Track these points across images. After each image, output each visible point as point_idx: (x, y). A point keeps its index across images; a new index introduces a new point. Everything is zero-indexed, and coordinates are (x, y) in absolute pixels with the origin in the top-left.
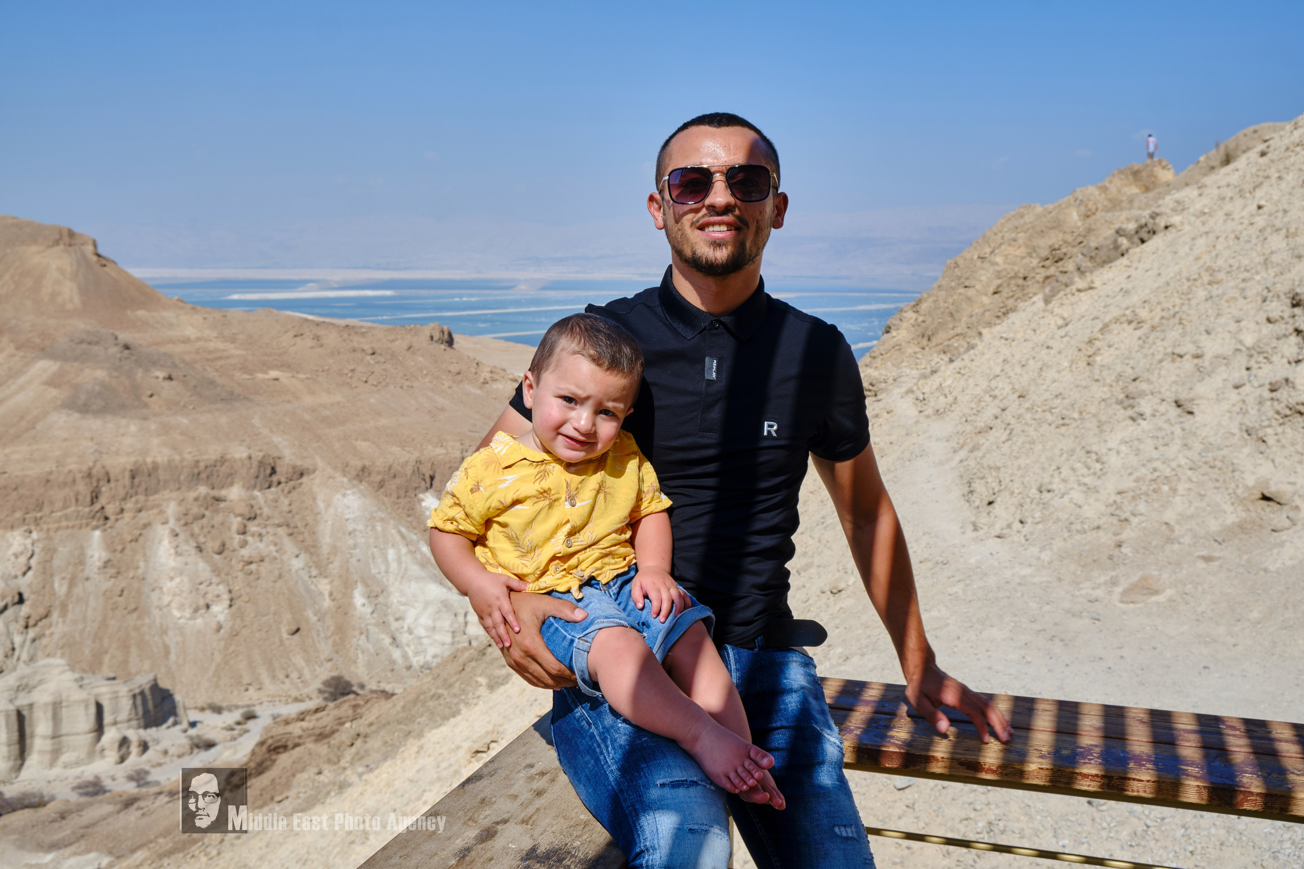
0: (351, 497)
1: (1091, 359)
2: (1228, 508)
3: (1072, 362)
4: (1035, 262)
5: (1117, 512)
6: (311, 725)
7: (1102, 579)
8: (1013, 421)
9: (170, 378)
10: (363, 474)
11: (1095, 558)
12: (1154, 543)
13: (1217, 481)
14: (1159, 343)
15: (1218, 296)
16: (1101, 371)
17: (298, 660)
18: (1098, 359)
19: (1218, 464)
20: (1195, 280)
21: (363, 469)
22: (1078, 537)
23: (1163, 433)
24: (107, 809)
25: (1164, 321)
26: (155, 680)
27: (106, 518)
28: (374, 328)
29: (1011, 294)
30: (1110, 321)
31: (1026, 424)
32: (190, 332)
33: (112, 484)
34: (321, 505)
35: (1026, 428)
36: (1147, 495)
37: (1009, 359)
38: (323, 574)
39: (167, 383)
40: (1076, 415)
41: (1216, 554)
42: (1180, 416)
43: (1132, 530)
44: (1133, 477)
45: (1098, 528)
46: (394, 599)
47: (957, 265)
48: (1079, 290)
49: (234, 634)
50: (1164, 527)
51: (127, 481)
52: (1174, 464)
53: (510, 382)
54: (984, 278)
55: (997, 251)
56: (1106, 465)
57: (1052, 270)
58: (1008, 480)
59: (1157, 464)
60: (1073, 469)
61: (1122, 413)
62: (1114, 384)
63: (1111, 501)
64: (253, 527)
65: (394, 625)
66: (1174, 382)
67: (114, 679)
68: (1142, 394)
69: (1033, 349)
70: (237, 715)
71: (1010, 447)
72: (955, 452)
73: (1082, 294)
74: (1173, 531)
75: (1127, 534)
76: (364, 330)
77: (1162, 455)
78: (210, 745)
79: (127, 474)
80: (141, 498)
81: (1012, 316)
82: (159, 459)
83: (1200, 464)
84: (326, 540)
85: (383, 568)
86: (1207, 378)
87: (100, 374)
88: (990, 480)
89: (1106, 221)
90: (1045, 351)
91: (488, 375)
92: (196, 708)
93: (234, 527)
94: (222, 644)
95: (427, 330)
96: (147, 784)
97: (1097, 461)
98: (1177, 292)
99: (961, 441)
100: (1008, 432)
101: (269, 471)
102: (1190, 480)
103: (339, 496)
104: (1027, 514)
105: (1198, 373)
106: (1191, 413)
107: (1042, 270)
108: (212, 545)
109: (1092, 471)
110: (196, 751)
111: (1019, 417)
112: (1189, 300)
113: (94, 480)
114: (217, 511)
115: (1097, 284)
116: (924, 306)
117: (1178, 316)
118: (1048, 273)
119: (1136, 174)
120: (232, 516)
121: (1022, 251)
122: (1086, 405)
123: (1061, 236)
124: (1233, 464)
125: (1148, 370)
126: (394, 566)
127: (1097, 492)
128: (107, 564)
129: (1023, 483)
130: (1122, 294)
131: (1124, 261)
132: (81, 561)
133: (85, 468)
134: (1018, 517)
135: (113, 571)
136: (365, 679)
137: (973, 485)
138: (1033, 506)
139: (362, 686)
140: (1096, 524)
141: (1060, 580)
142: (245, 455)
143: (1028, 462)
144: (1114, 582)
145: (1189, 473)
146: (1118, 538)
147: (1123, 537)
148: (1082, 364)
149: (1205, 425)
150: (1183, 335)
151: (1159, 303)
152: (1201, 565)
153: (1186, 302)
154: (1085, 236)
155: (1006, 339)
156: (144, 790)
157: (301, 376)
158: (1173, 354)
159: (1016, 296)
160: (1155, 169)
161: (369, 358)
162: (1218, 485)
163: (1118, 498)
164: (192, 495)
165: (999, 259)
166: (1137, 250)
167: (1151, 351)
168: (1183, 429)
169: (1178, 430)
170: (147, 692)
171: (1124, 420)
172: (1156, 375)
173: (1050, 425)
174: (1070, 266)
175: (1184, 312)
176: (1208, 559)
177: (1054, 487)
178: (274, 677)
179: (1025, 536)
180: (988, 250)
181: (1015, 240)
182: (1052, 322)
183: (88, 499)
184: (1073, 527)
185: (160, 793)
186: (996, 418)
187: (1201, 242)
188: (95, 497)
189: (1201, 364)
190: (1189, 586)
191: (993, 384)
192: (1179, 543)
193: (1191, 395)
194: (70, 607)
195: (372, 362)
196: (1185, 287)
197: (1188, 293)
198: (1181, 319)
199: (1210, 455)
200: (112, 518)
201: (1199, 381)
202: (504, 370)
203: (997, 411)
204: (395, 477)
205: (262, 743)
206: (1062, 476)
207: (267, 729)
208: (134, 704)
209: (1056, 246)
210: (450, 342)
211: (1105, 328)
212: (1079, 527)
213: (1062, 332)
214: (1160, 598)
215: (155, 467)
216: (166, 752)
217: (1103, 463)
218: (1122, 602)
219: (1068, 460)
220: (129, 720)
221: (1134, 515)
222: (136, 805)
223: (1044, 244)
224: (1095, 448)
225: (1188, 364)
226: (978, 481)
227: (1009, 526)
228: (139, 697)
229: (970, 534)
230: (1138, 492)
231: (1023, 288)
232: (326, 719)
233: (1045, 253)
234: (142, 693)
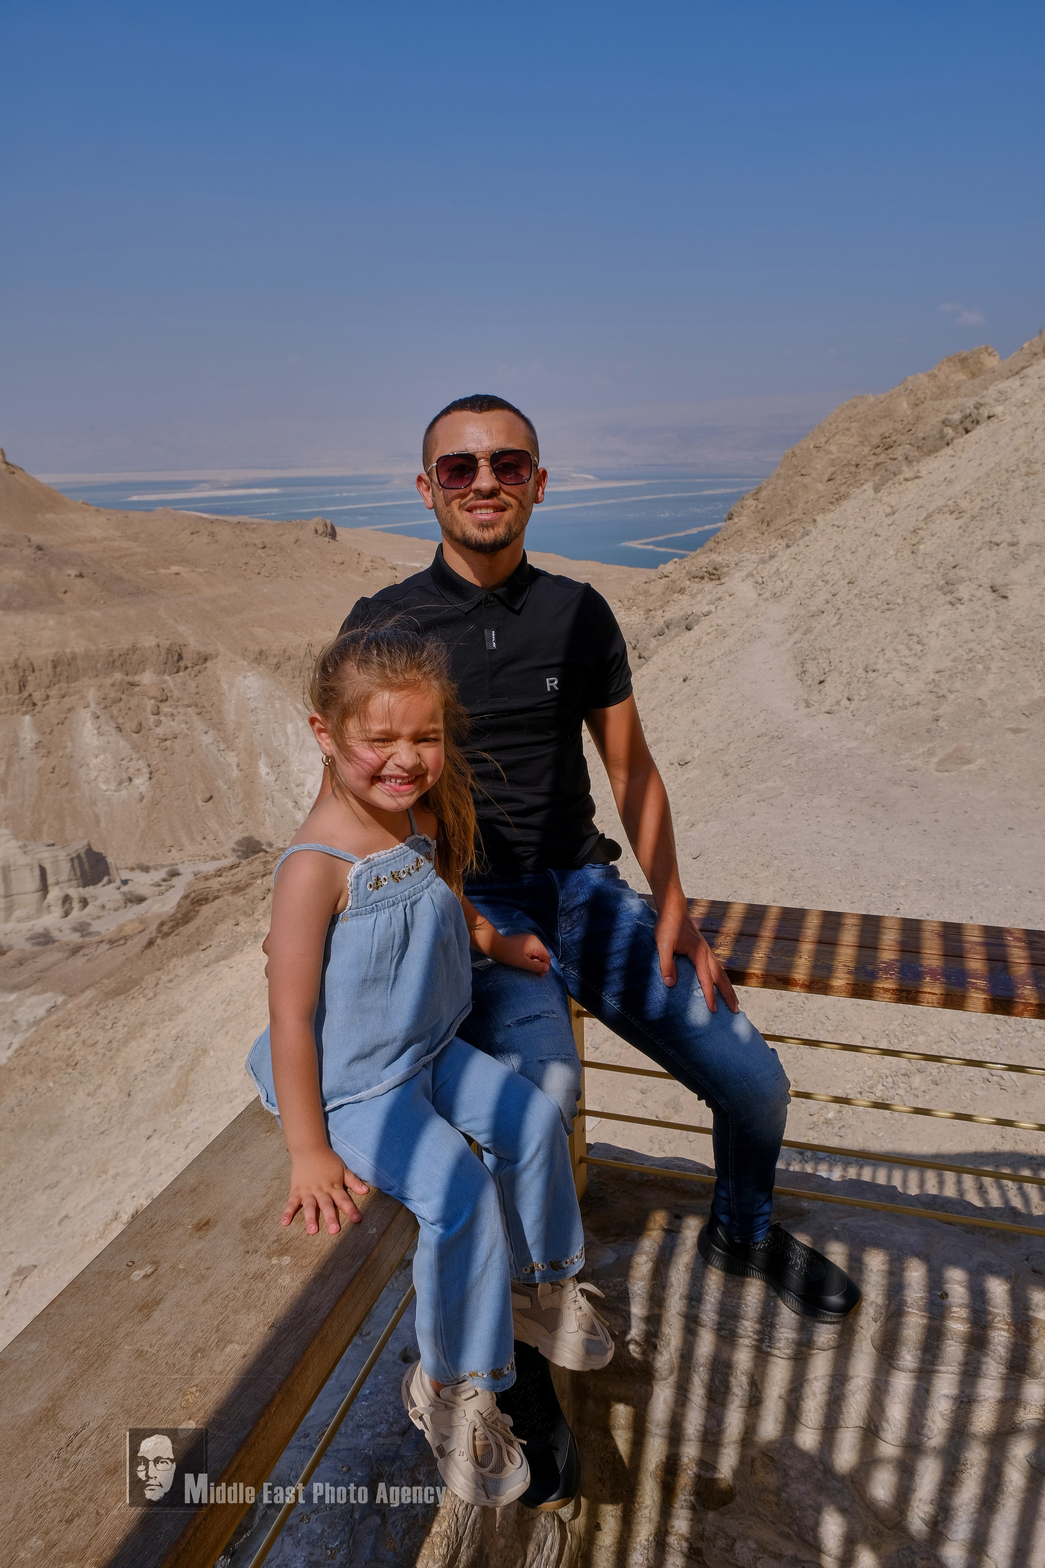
0: (251, 678)
1: (915, 547)
2: (1036, 684)
3: (898, 551)
4: (866, 450)
5: (935, 690)
6: (228, 880)
7: (921, 751)
8: (842, 606)
9: (81, 576)
10: (260, 657)
11: (915, 731)
12: (968, 717)
13: (1027, 659)
14: (978, 532)
15: (1034, 486)
16: (924, 559)
17: (213, 824)
18: (922, 547)
19: (1029, 644)
20: (1013, 471)
21: (261, 653)
22: (900, 712)
23: (979, 616)
24: (57, 956)
25: (983, 511)
26: (89, 845)
27: (34, 704)
28: (263, 524)
29: (844, 481)
30: (934, 511)
31: (855, 609)
32: (96, 532)
33: (37, 674)
34: (225, 687)
35: (854, 613)
36: (963, 673)
37: (840, 546)
38: (230, 747)
39: (79, 580)
40: (900, 601)
41: (1024, 727)
42: (995, 600)
43: (949, 706)
44: (951, 657)
45: (918, 704)
46: (295, 768)
47: (794, 455)
48: (906, 480)
49: (156, 803)
50: (978, 702)
51: (50, 670)
52: (988, 645)
53: (389, 570)
54: (819, 466)
55: (831, 441)
56: (926, 647)
57: (883, 457)
58: (837, 661)
59: (973, 645)
60: (896, 651)
61: (942, 599)
62: (936, 571)
63: (930, 679)
64: (165, 708)
65: (296, 791)
66: (990, 569)
67: (53, 845)
68: (961, 580)
69: (863, 535)
70: (162, 873)
71: (840, 630)
72: (790, 634)
73: (909, 483)
74: (985, 706)
75: (944, 709)
76: (254, 526)
77: (978, 637)
78: (141, 900)
79: (50, 664)
80: (64, 685)
81: (845, 504)
82: (77, 650)
83: (1012, 644)
84: (231, 717)
85: (283, 741)
86: (1022, 565)
87: (18, 574)
88: (821, 661)
89: (934, 409)
90: (873, 539)
91: (369, 564)
92: (127, 868)
93: (149, 709)
94: (145, 812)
95: (312, 524)
96: (90, 934)
97: (918, 643)
98: (997, 483)
99: (796, 625)
100: (838, 616)
101: (176, 657)
102: (1002, 659)
103: (240, 678)
104: (854, 692)
105: (1013, 560)
106: (1005, 597)
107: (873, 457)
108: (130, 725)
109: (913, 652)
110: (129, 905)
111: (848, 602)
112: (1007, 490)
113: (21, 670)
114: (132, 695)
115: (923, 473)
116: (764, 494)
117: (996, 506)
118: (878, 461)
119: (963, 361)
120: (146, 698)
121: (854, 440)
122: (909, 591)
123: (891, 424)
124: (1042, 644)
125: (967, 558)
126: (293, 739)
127: (918, 671)
128: (38, 745)
129: (851, 664)
130: (945, 483)
131: (948, 451)
132: (15, 743)
133: (11, 659)
134: (846, 694)
135: (44, 751)
136: (273, 839)
137: (806, 665)
138: (860, 685)
139: (270, 845)
140: (916, 700)
141: (882, 751)
142: (154, 643)
143: (855, 644)
144: (931, 753)
145: (1002, 653)
146: (935, 713)
147: (940, 711)
148: (907, 552)
149: (1018, 608)
150: (1000, 524)
151: (978, 494)
152: (1010, 736)
153: (1005, 492)
154: (914, 425)
155: (838, 527)
156: (87, 939)
157: (200, 570)
158: (991, 542)
159: (849, 483)
160: (982, 356)
161: (260, 551)
162: (1028, 663)
163: (937, 677)
164: (109, 681)
165: (833, 448)
166: (962, 440)
167: (971, 539)
168: (998, 613)
169: (992, 614)
170: (83, 856)
171: (944, 605)
172: (974, 562)
173: (876, 610)
174: (898, 453)
175: (1002, 502)
176: (1015, 731)
177: (879, 667)
178: (193, 839)
179: (852, 712)
180: (823, 440)
181: (848, 430)
182: (881, 510)
183: (17, 687)
184: (895, 703)
185: (102, 942)
186: (828, 602)
187: (1021, 432)
188: (22, 686)
189: (1016, 552)
190: (998, 756)
191: (826, 569)
192: (991, 717)
193: (1006, 581)
194: (9, 784)
195: (263, 555)
196: (1004, 479)
197: (1006, 484)
198: (999, 509)
199: (1021, 636)
200: (40, 704)
201: (1014, 567)
202: (383, 559)
203: (828, 596)
204: (289, 659)
205: (186, 897)
206: (886, 657)
207: (190, 885)
208: (73, 866)
209: (887, 435)
210: (333, 535)
211: (928, 518)
212: (900, 703)
213: (889, 520)
214: (973, 767)
215: (74, 657)
216: (103, 907)
217: (923, 645)
218: (938, 771)
219: (892, 642)
220: (69, 880)
221: (951, 692)
222: (81, 953)
223: (875, 433)
224: (916, 631)
225: (1004, 552)
226: (810, 662)
227: (838, 703)
228: (76, 860)
229: (803, 710)
230: (955, 671)
231: (855, 475)
232: (241, 874)
233: (876, 441)
234: (79, 857)
